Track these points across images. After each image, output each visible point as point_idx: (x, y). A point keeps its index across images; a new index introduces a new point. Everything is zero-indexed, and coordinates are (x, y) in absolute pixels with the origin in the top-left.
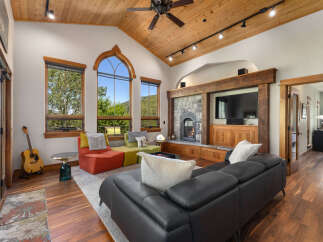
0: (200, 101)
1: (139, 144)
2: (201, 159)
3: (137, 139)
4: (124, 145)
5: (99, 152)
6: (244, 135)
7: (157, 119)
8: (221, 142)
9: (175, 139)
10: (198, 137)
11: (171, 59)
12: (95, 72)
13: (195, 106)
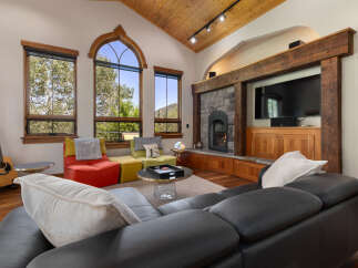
0: (233, 95)
1: (148, 153)
2: (233, 176)
3: (146, 146)
4: (130, 154)
5: (90, 162)
6: (297, 143)
7: (178, 121)
8: (262, 152)
9: (201, 148)
10: (231, 145)
11: (193, 40)
12: (92, 60)
13: (227, 101)
